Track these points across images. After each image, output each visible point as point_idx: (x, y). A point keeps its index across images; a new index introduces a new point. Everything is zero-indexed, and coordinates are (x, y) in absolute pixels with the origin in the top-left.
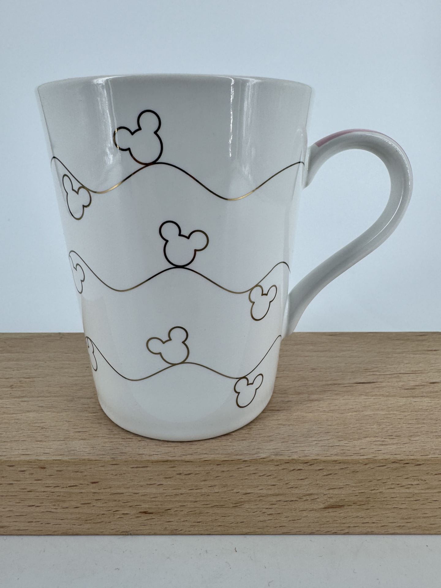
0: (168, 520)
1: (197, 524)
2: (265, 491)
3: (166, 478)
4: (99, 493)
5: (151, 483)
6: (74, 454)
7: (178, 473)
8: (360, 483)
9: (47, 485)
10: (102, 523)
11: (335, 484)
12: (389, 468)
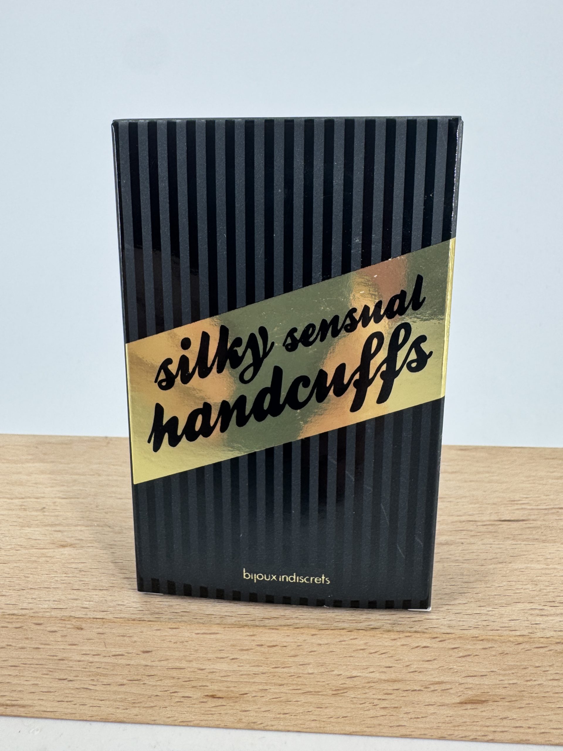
0: (243, 709)
1: (282, 716)
2: (378, 675)
3: (242, 650)
4: (152, 666)
5: (222, 657)
6: (121, 610)
7: (259, 644)
8: (510, 669)
9: (85, 653)
10: (154, 708)
11: (476, 669)
12: (553, 651)
